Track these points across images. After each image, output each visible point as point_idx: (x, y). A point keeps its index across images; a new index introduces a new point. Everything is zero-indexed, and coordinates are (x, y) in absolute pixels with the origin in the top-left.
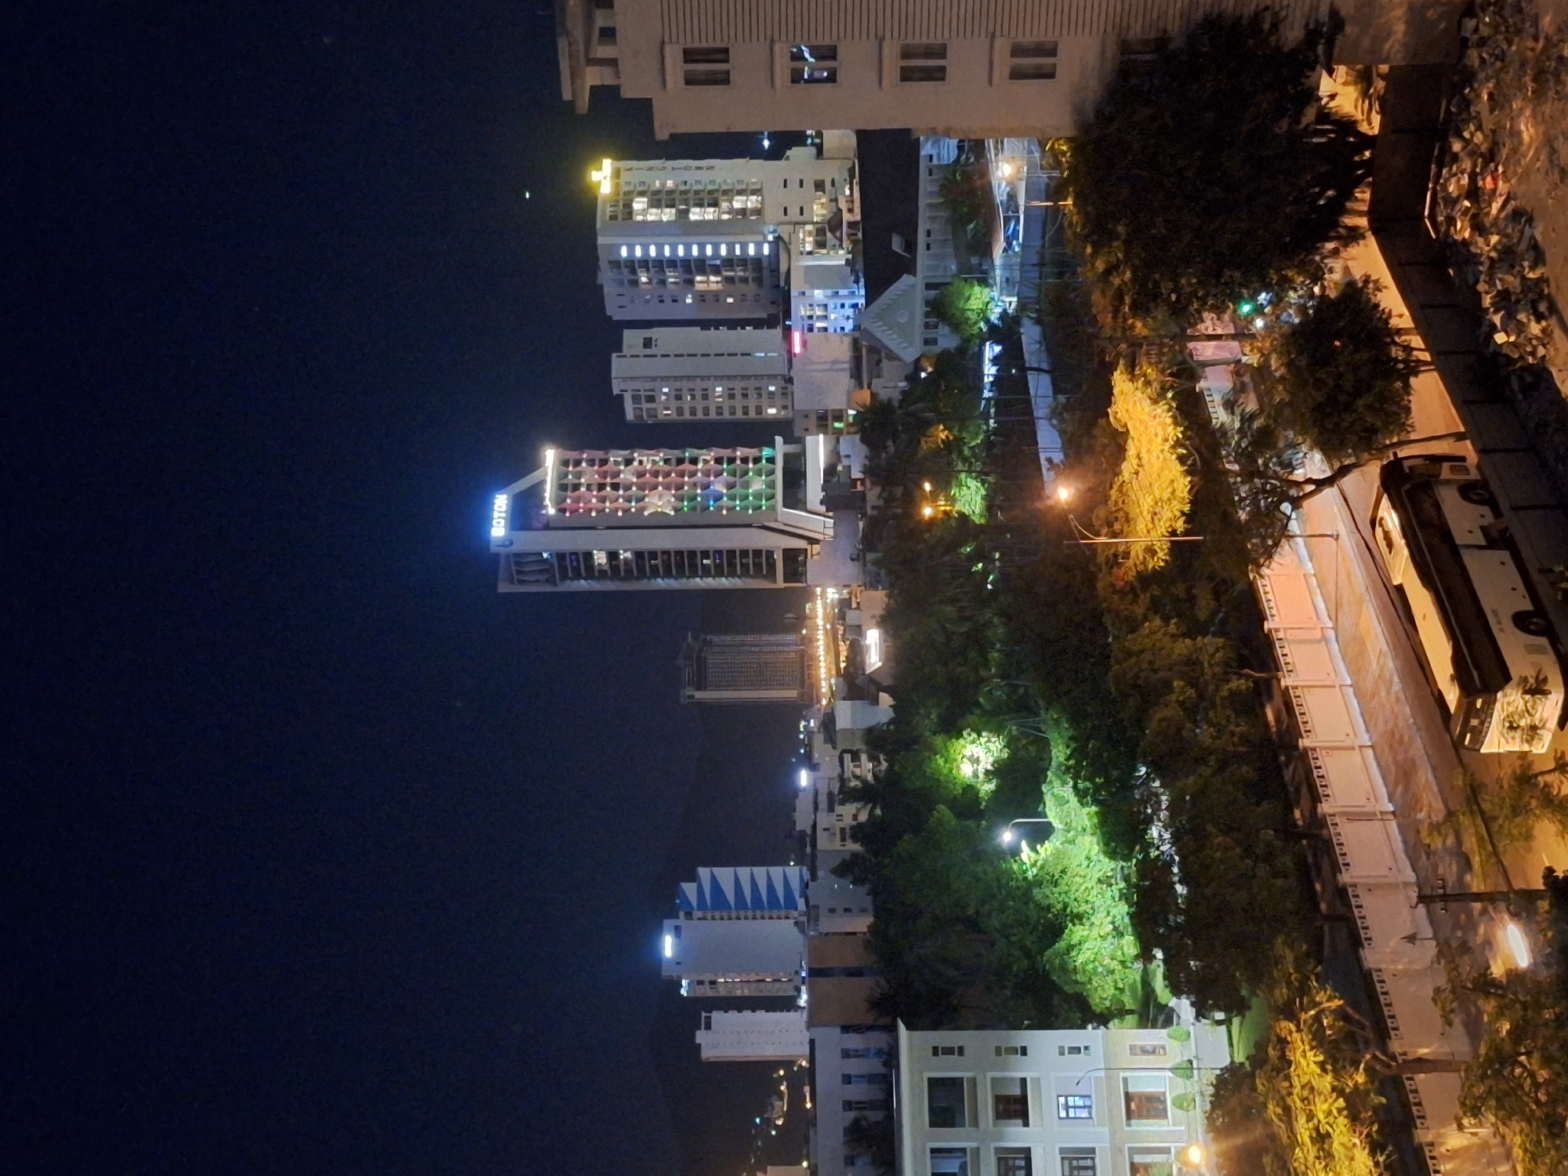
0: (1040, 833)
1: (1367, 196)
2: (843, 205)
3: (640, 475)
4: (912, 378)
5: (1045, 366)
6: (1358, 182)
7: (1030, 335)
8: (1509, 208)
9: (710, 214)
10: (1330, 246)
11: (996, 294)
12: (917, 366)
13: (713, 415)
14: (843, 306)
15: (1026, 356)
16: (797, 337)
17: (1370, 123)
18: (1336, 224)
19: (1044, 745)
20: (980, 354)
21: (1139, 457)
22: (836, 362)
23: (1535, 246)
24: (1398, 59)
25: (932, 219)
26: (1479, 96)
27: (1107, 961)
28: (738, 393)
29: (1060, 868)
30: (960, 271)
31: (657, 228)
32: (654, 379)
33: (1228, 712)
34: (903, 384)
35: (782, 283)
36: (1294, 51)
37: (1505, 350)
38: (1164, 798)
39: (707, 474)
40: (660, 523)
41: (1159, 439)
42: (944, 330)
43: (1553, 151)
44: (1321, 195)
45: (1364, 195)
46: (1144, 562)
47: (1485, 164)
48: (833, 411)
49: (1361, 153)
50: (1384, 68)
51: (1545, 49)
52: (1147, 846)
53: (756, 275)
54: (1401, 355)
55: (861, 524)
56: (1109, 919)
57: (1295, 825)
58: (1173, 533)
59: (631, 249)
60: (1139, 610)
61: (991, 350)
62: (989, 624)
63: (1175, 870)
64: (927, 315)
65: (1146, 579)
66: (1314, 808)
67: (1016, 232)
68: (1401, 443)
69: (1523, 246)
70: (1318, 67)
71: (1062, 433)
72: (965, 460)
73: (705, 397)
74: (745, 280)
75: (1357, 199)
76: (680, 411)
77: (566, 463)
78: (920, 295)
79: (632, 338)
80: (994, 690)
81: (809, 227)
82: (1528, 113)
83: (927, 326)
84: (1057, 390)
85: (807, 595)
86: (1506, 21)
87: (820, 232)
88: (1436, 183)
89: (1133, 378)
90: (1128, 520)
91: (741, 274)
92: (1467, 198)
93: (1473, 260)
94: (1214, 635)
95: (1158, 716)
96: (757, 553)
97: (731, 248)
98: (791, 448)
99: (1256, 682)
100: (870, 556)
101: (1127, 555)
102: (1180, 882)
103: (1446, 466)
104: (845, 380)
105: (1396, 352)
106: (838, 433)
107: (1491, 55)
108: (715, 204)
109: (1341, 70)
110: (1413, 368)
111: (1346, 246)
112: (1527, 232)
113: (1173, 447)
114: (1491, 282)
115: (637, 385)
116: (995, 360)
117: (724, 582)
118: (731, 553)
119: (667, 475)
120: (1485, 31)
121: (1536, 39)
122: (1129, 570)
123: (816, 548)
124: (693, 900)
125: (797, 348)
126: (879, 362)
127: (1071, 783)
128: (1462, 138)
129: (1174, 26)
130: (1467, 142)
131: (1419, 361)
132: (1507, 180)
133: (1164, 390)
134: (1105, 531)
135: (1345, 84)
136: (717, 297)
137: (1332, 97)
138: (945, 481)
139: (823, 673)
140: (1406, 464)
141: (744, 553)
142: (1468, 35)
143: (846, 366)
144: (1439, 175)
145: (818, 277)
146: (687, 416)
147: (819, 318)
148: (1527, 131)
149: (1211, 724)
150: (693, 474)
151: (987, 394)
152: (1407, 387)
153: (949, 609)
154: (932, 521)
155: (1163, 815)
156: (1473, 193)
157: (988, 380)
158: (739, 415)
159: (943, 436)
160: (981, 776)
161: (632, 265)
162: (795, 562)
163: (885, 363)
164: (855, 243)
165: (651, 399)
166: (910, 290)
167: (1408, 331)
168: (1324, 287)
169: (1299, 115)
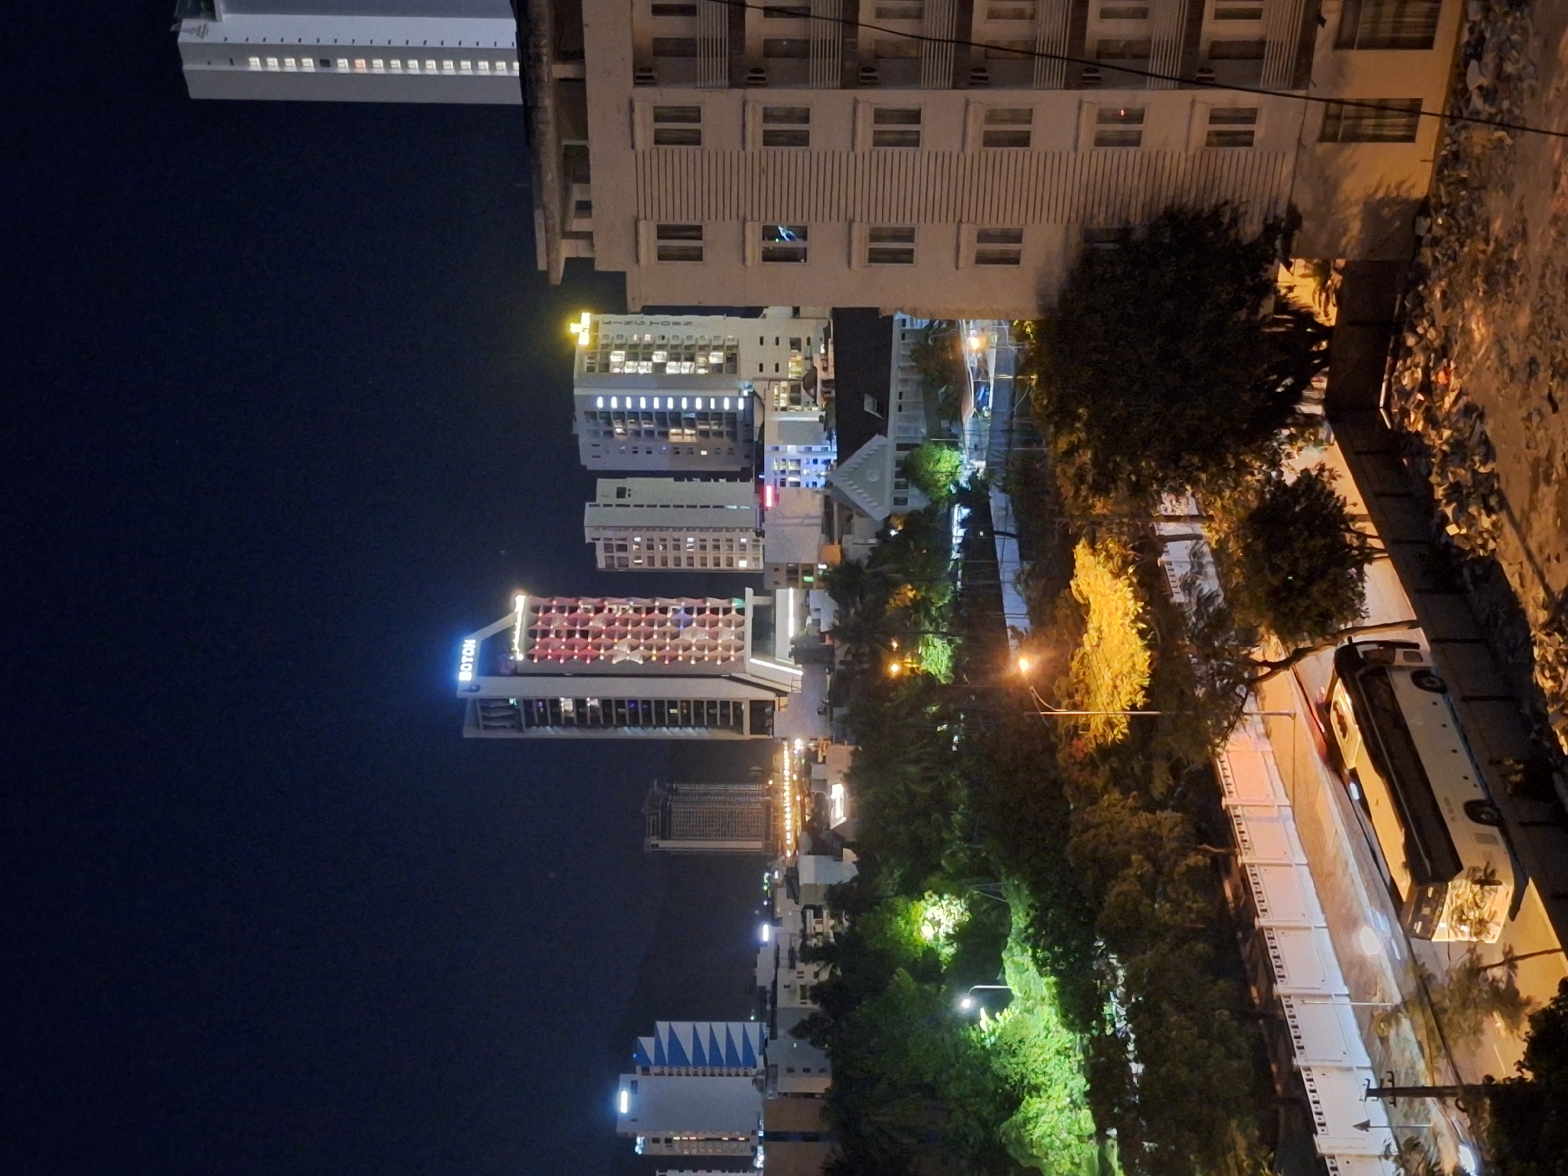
0: (999, 1001)
1: (1324, 385)
2: (818, 364)
3: (610, 623)
4: (882, 535)
5: (1012, 530)
6: (1317, 370)
7: (998, 501)
8: (1461, 403)
9: (686, 368)
10: (1286, 432)
11: (965, 457)
12: (887, 524)
13: (684, 566)
14: (815, 461)
15: (994, 520)
16: (769, 491)
17: (1326, 315)
18: (1293, 412)
19: (1004, 910)
20: (949, 516)
21: (1099, 630)
22: (809, 517)
23: (1485, 442)
24: (1354, 254)
25: (904, 381)
26: (1432, 293)
27: (1064, 1135)
28: (709, 544)
29: (1018, 1038)
30: (931, 434)
31: (633, 382)
32: (626, 528)
33: (1185, 888)
34: (873, 541)
35: (756, 439)
36: (1253, 245)
37: (1456, 542)
38: (1121, 973)
39: (677, 623)
40: (628, 672)
41: (1120, 613)
42: (914, 491)
43: (1504, 351)
44: (1277, 383)
45: (1321, 383)
46: (1104, 735)
47: (1438, 360)
48: (804, 565)
49: (1318, 343)
50: (1341, 263)
51: (1495, 253)
52: (1102, 1022)
53: (729, 429)
54: (1356, 543)
55: (829, 677)
56: (1067, 1091)
57: (1252, 1004)
58: (1133, 707)
59: (607, 400)
60: (1099, 783)
61: (960, 513)
62: (950, 785)
63: (1131, 1047)
64: (898, 475)
65: (1106, 752)
66: (1270, 989)
67: (985, 397)
68: (1356, 630)
69: (1475, 439)
70: (1276, 261)
71: (1029, 601)
72: (932, 620)
73: (677, 547)
74: (719, 434)
75: (1313, 388)
76: (651, 560)
77: (535, 610)
78: (892, 455)
79: (605, 488)
80: (956, 852)
81: (784, 384)
82: (1479, 312)
83: (898, 486)
84: (1023, 557)
85: (774, 747)
86: (1458, 223)
87: (795, 389)
88: (1391, 375)
89: (1095, 552)
90: (1088, 691)
91: (715, 428)
92: (1421, 391)
93: (1425, 451)
94: (1174, 809)
95: (1116, 890)
96: (725, 704)
97: (706, 402)
98: (762, 600)
99: (1214, 858)
100: (838, 712)
101: (1087, 727)
102: (1136, 1060)
103: (1399, 652)
104: (816, 534)
105: (1351, 539)
106: (808, 587)
107: (1444, 256)
108: (691, 359)
109: (1299, 264)
110: (1368, 556)
111: (1303, 432)
112: (1478, 428)
113: (1134, 622)
114: (1443, 474)
115: (609, 534)
116: (963, 523)
117: (691, 732)
118: (699, 704)
119: (637, 623)
120: (1437, 231)
121: (1487, 242)
122: (1088, 743)
123: (784, 700)
124: (651, 1054)
125: (769, 503)
126: (850, 518)
127: (1030, 952)
128: (1415, 332)
129: (1136, 218)
131: (1372, 548)
132: (1459, 376)
133: (1126, 564)
134: (1065, 702)
135: (1303, 276)
136: (691, 450)
137: (1290, 289)
138: (912, 639)
139: (788, 824)
140: (1360, 649)
141: (712, 704)
142: (1422, 233)
143: (819, 521)
144: (1393, 368)
145: (792, 432)
146: (658, 565)
147: (792, 473)
148: (1479, 330)
149: (1169, 900)
150: (662, 624)
151: (955, 555)
152: (1361, 573)
153: (913, 770)
154: (900, 677)
155: (1120, 990)
156: (1426, 387)
157: (956, 541)
158: (710, 566)
159: (911, 594)
160: (942, 940)
161: (608, 416)
162: (761, 713)
163: (856, 519)
164: (828, 400)
165: (623, 548)
166: (881, 449)
167: (1362, 518)
168: (1281, 473)
169: (1257, 306)
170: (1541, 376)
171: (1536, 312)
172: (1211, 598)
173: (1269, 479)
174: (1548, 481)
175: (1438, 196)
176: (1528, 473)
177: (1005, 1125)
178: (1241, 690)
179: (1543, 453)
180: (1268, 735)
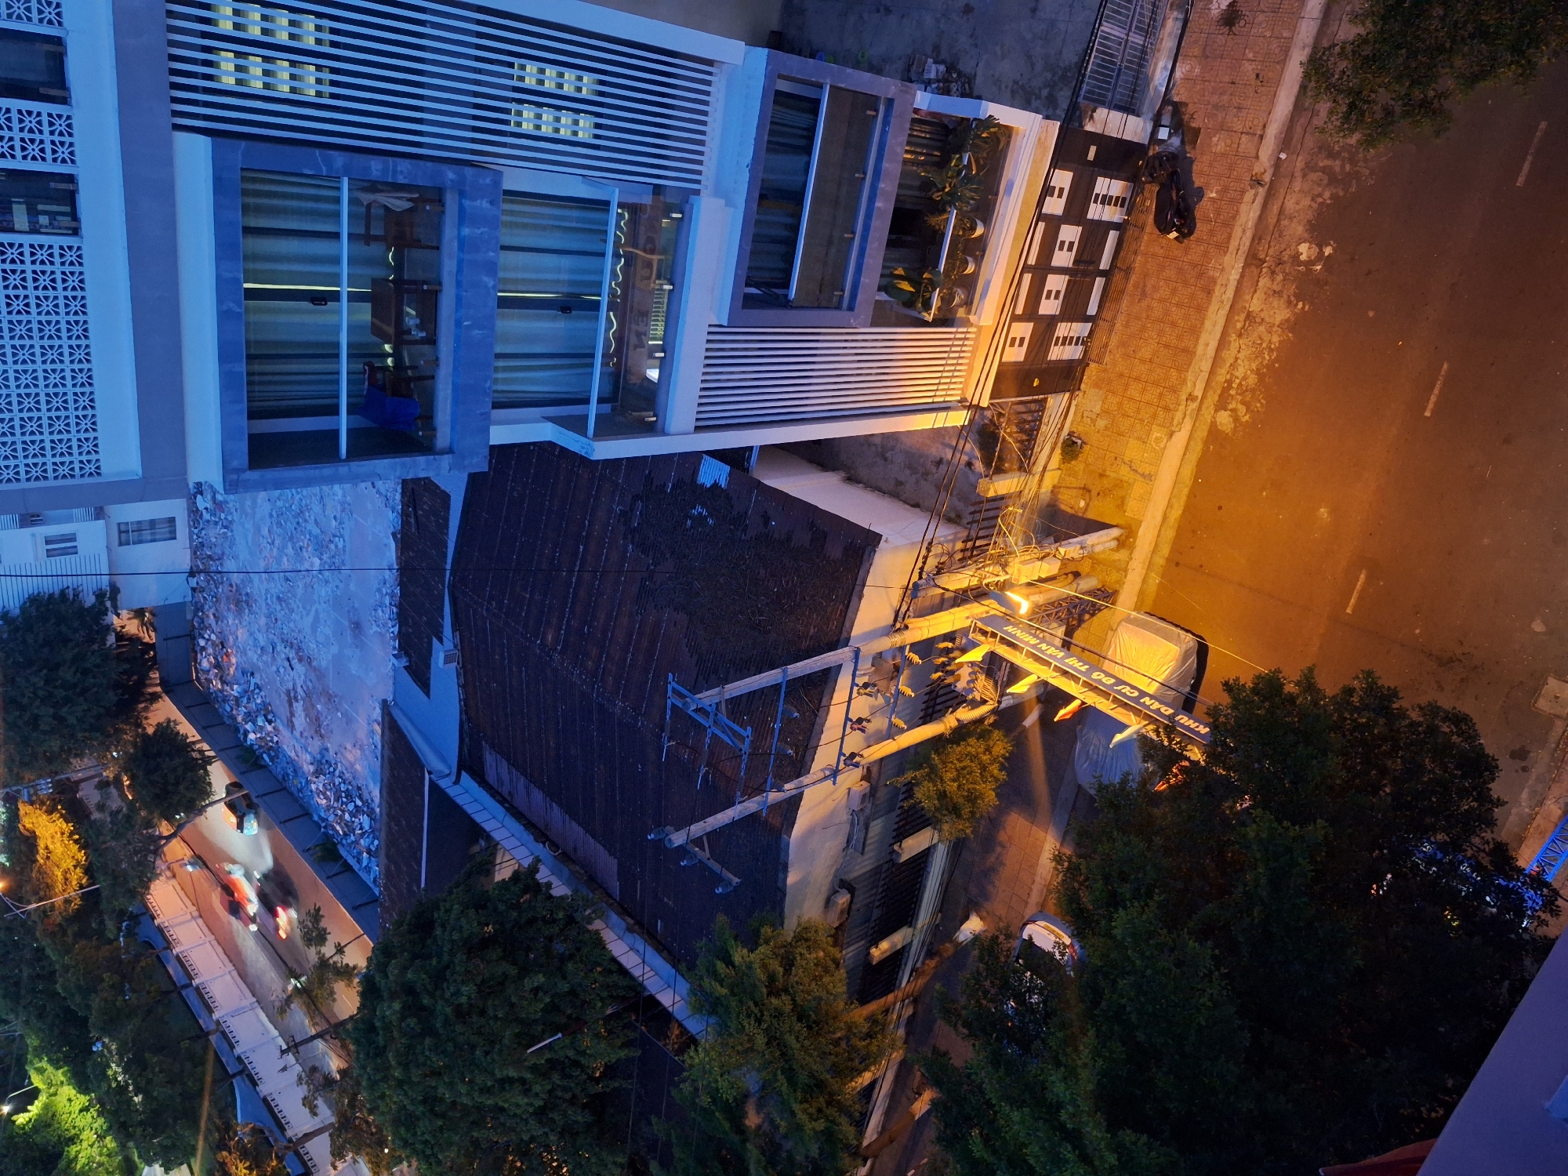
1: (158, 675)
6: (151, 668)
8: (240, 670)
10: (142, 705)
17: (149, 637)
18: (143, 694)
21: (47, 848)
26: (208, 616)
36: (92, 608)
37: (256, 742)
43: (256, 640)
44: (129, 680)
46: (65, 910)
47: (221, 650)
49: (148, 653)
51: (237, 591)
54: (198, 756)
60: (69, 939)
63: (131, 1088)
65: (70, 919)
66: (211, 1017)
69: (252, 687)
70: (110, 613)
75: (151, 678)
82: (237, 622)
86: (213, 578)
88: (195, 663)
92: (215, 667)
93: (225, 700)
94: (124, 937)
99: (157, 956)
101: (53, 909)
102: (136, 1095)
105: (195, 755)
107: (209, 596)
109: (124, 613)
110: (208, 761)
111: (151, 704)
113: (70, 836)
114: (239, 708)
121: (231, 586)
122: (56, 918)
128: (204, 638)
130: (208, 640)
131: (209, 757)
132: (235, 656)
133: (55, 804)
134: (33, 900)
135: (129, 619)
137: (122, 627)
144: (196, 659)
149: (134, 991)
152: (207, 773)
155: (115, 1058)
156: (218, 666)
167: (198, 742)
168: (145, 729)
169: (104, 641)
170: (278, 648)
171: (268, 616)
172: (119, 811)
173: (137, 735)
174: (297, 701)
175: (198, 566)
176: (284, 697)
178: (151, 858)
179: (291, 686)
180: (174, 876)
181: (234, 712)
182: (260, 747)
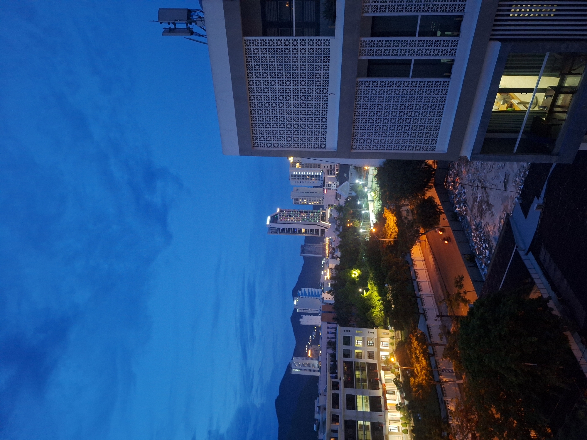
0: (367, 290)
1: (434, 180)
8: (460, 185)
10: (426, 189)
17: (435, 167)
18: (428, 185)
21: (388, 224)
26: (455, 164)
29: (370, 298)
32: (298, 196)
33: (403, 273)
34: (345, 201)
38: (390, 288)
41: (393, 221)
42: (353, 193)
44: (425, 179)
46: (388, 244)
47: (456, 176)
49: (433, 172)
52: (387, 297)
53: (318, 179)
54: (439, 210)
55: (336, 226)
56: (379, 308)
57: (416, 295)
59: (295, 172)
63: (392, 302)
64: (350, 189)
65: (389, 247)
66: (419, 293)
69: (462, 192)
77: (281, 211)
79: (295, 189)
82: (464, 168)
85: (325, 238)
88: (447, 179)
90: (386, 235)
92: (452, 182)
93: (453, 194)
95: (390, 272)
96: (316, 230)
97: (314, 173)
98: (323, 211)
100: (337, 232)
101: (385, 242)
102: (393, 305)
104: (334, 199)
106: (332, 209)
111: (429, 189)
115: (295, 198)
122: (385, 245)
123: (327, 229)
125: (325, 192)
127: (373, 282)
130: (453, 172)
131: (442, 212)
132: (460, 180)
134: (382, 237)
137: (428, 161)
138: (352, 220)
152: (439, 216)
154: (349, 227)
155: (390, 291)
156: (454, 182)
160: (356, 277)
161: (295, 175)
165: (297, 200)
166: (347, 184)
167: (440, 205)
168: (425, 197)
169: (421, 165)
172: (410, 221)
173: (422, 198)
174: (476, 202)
176: (472, 199)
177: (367, 314)
178: (415, 238)
179: (476, 196)
180: (421, 245)
181: (454, 199)
182: (459, 214)
